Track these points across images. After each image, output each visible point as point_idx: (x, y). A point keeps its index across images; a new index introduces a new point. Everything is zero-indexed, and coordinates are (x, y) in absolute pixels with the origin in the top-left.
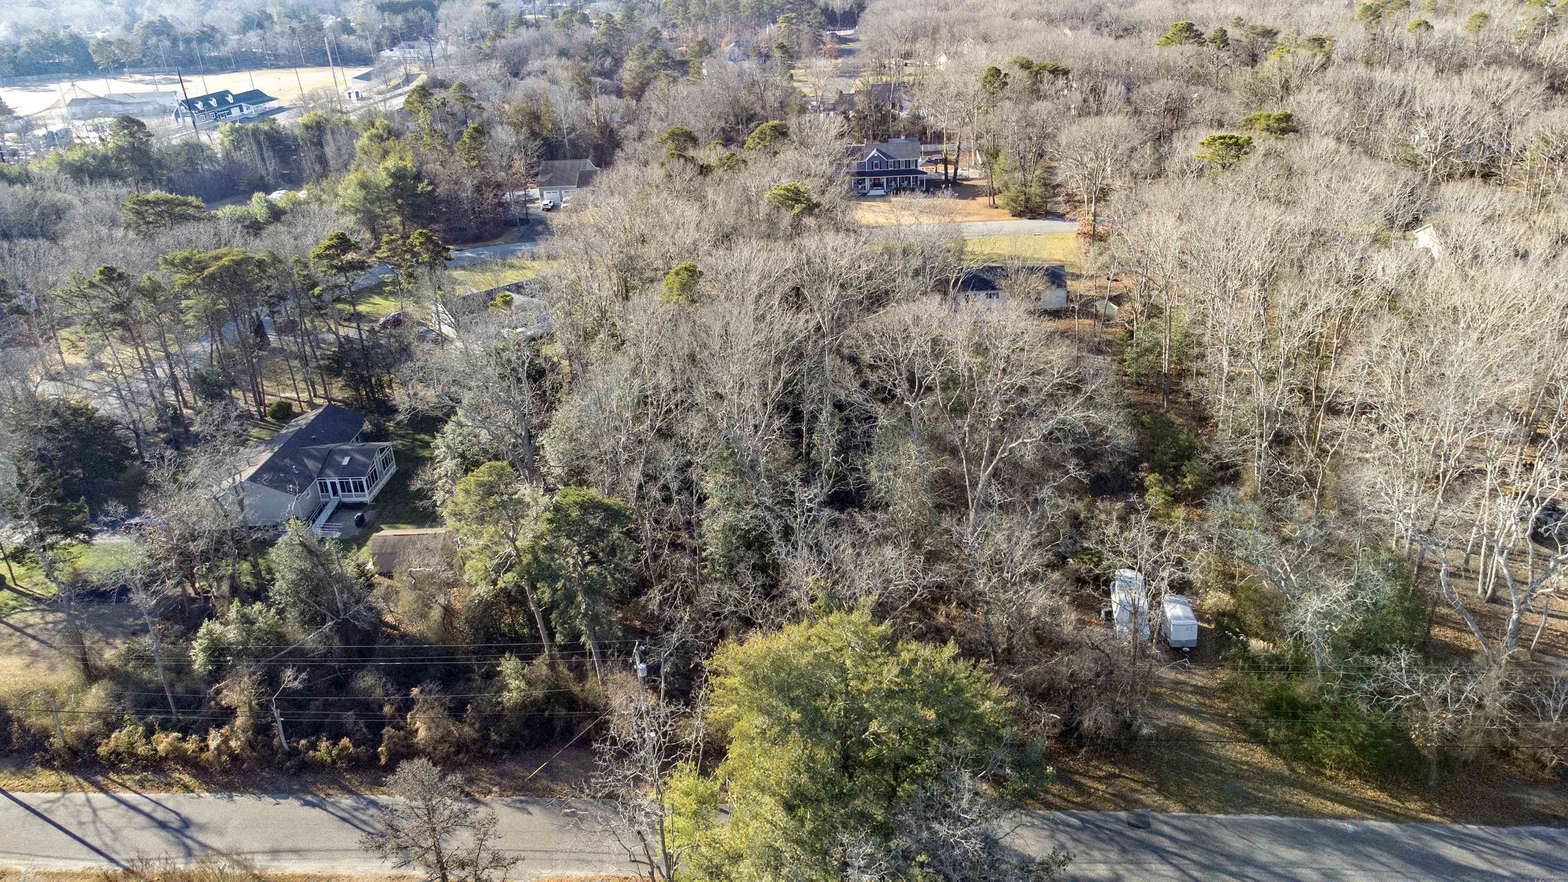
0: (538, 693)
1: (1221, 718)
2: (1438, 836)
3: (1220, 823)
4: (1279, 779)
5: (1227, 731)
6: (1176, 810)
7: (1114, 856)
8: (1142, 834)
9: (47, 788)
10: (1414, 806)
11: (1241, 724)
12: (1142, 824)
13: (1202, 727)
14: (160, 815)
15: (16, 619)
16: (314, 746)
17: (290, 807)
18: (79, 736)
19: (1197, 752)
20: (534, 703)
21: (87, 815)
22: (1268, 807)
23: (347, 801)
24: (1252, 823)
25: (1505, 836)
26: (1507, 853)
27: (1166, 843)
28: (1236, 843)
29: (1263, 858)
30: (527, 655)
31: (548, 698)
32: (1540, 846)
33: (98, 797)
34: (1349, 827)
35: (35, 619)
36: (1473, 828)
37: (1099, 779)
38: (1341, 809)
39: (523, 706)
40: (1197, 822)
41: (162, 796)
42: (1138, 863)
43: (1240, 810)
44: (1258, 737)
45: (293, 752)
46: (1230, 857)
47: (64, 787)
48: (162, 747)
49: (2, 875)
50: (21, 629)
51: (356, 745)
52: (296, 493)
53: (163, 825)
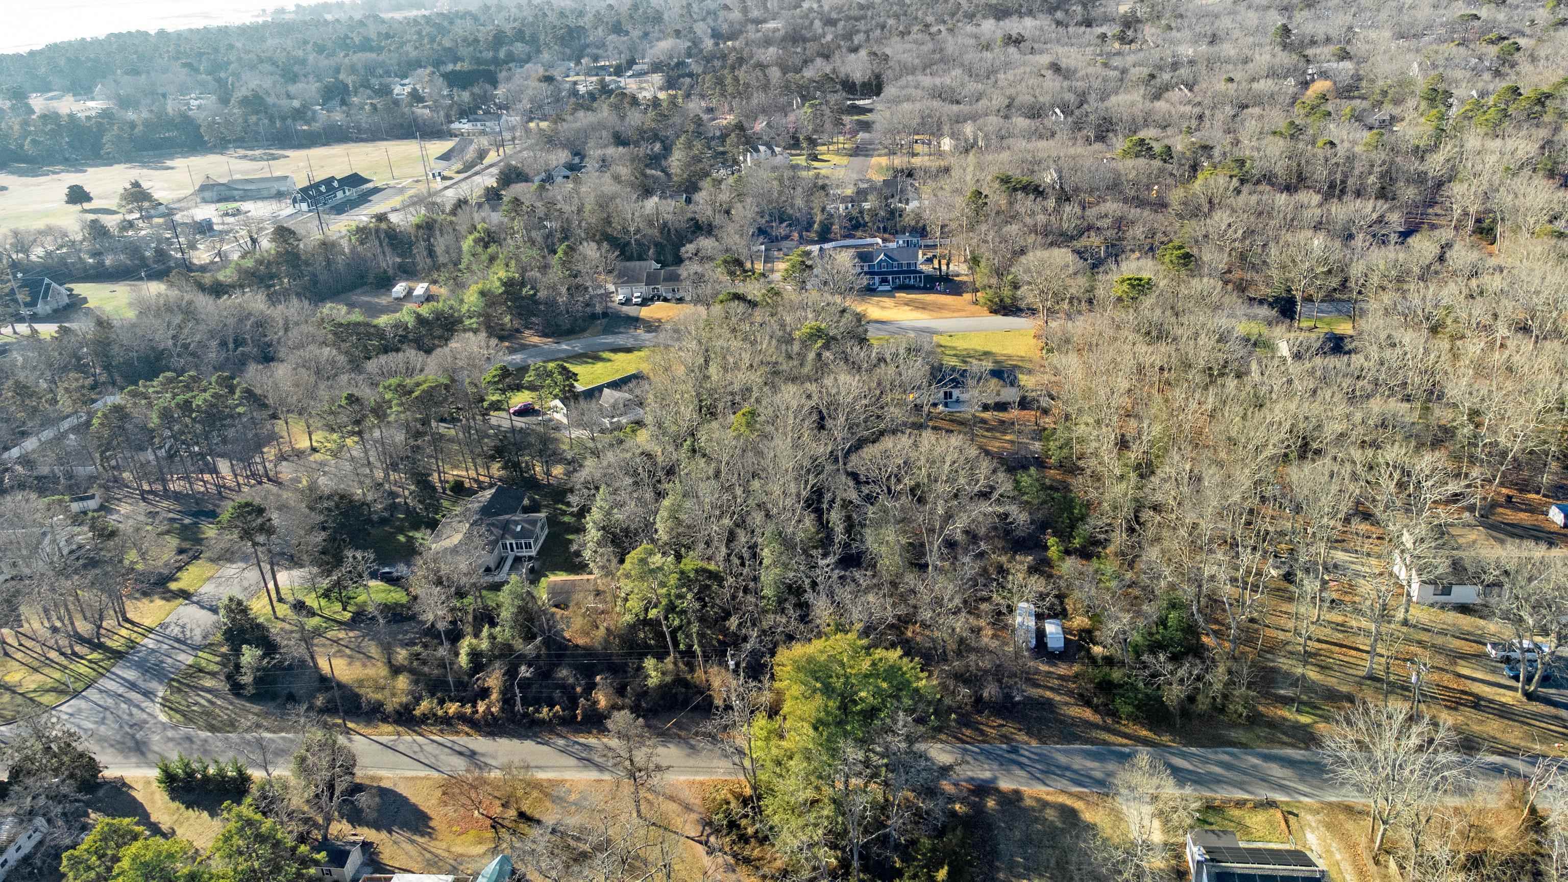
0: (668, 679)
1: (1070, 693)
2: (1173, 754)
3: (1058, 750)
4: (1096, 726)
5: (1072, 701)
6: (1034, 743)
7: (995, 767)
8: (1014, 756)
9: (389, 734)
10: (1166, 739)
11: (1081, 696)
12: (1015, 750)
13: (1058, 698)
14: (457, 748)
15: (329, 634)
16: (537, 711)
17: (529, 745)
18: (401, 704)
19: (1053, 712)
20: (666, 685)
21: (417, 749)
22: (1087, 741)
23: (561, 742)
24: (1076, 750)
25: (1209, 753)
26: (1206, 761)
27: (1025, 761)
28: (1063, 759)
29: (1076, 767)
30: (660, 657)
31: (674, 681)
32: (1226, 758)
33: (419, 739)
34: (1127, 750)
35: (342, 635)
36: (1193, 750)
37: (993, 727)
38: (1125, 741)
39: (662, 687)
40: (1045, 749)
41: (455, 738)
42: (1008, 771)
43: (1069, 743)
44: (1088, 703)
45: (525, 715)
46: (1058, 767)
47: (398, 733)
48: (451, 712)
49: (381, 779)
50: (336, 641)
51: (563, 710)
52: (490, 552)
53: (460, 753)
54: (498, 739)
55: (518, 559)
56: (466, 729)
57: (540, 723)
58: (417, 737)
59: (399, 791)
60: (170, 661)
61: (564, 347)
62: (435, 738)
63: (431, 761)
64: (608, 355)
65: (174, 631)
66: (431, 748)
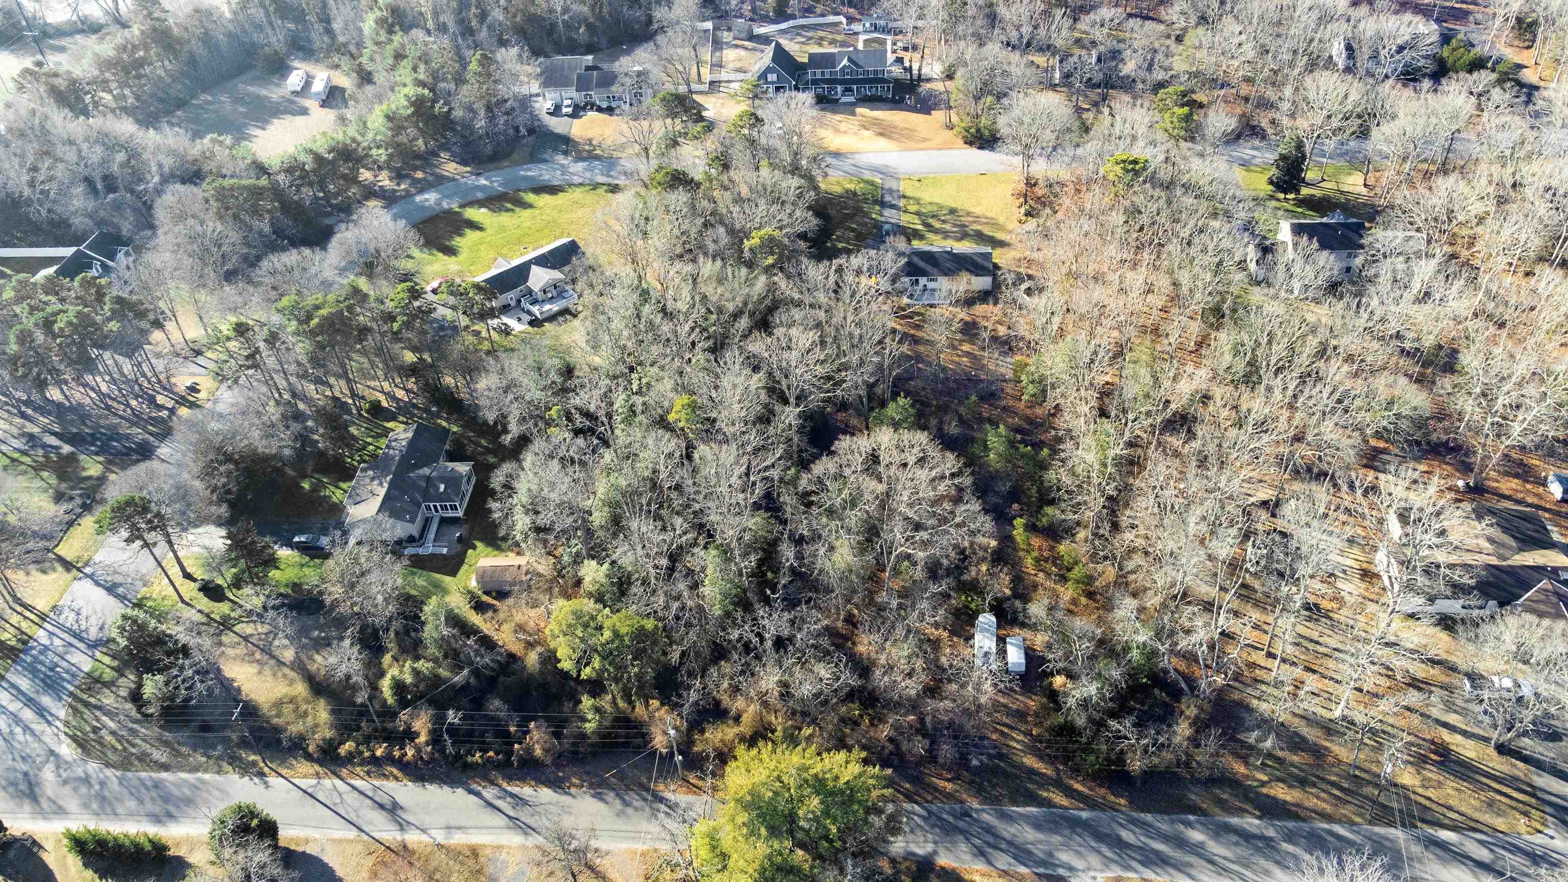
0: (607, 720)
4: (1049, 782)
7: (938, 837)
8: (960, 823)
9: (309, 776)
14: (379, 797)
15: (240, 628)
16: (470, 753)
18: (324, 740)
20: (605, 728)
21: (338, 798)
22: (1037, 802)
23: (494, 792)
31: (613, 723)
35: (252, 629)
41: (382, 783)
42: (952, 843)
45: (457, 757)
47: (317, 775)
48: (379, 753)
49: (307, 841)
50: (246, 639)
51: (497, 754)
52: (412, 521)
53: (382, 806)
54: (428, 786)
55: (444, 521)
56: (395, 771)
57: (473, 766)
58: (338, 782)
59: (326, 859)
60: (64, 664)
61: (483, 181)
62: (358, 783)
63: (352, 816)
64: (530, 197)
65: (68, 619)
66: (352, 798)
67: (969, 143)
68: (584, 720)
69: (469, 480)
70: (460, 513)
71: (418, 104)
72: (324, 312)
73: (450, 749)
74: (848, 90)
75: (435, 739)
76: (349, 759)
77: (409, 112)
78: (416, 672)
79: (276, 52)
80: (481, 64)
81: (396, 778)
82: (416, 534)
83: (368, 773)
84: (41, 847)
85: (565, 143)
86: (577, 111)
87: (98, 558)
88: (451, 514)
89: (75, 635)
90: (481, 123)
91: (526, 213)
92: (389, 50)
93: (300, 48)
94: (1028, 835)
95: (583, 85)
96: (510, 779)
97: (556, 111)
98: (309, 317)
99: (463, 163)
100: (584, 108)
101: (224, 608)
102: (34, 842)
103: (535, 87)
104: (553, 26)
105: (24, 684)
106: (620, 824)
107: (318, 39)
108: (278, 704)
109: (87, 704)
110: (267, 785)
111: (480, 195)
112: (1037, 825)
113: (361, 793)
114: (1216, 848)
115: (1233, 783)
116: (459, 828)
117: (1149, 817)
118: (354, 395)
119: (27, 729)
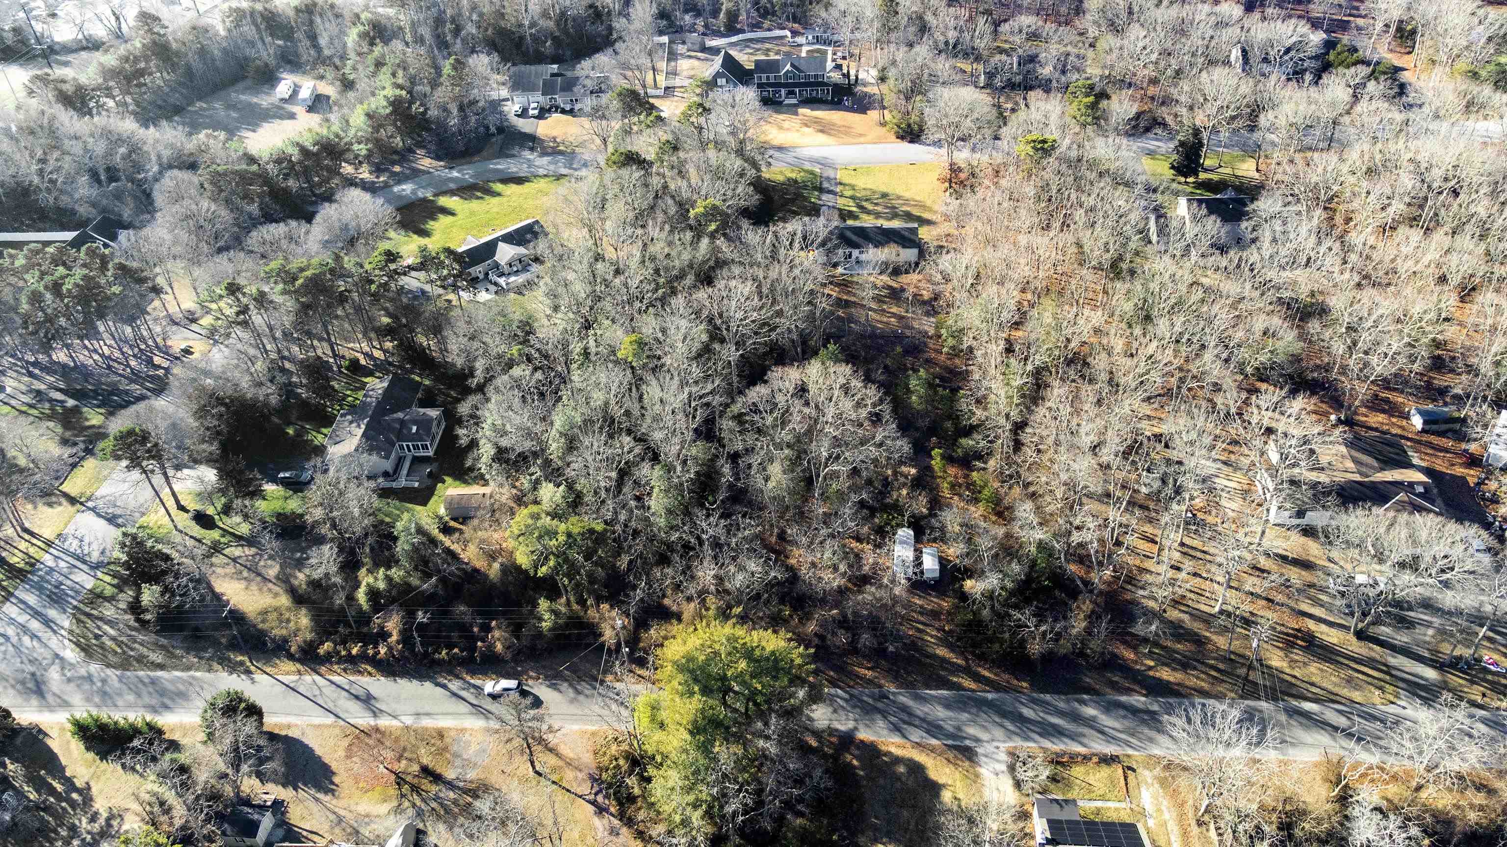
0: (561, 620)
4: (957, 669)
7: (858, 716)
9: (292, 673)
10: (1023, 684)
14: (355, 690)
15: (230, 552)
16: (437, 652)
18: (305, 642)
20: (560, 627)
21: (318, 691)
29: (935, 717)
30: (553, 599)
31: (567, 623)
35: (240, 552)
39: (555, 629)
41: (357, 678)
42: (872, 721)
45: (426, 654)
47: (299, 672)
48: (354, 651)
49: (289, 726)
50: (234, 560)
51: (462, 651)
52: (387, 457)
53: (357, 697)
54: (398, 680)
55: (416, 460)
56: (369, 668)
57: (440, 663)
58: (317, 678)
59: (306, 741)
60: (69, 583)
61: (455, 174)
62: (336, 678)
63: (330, 706)
64: (498, 187)
65: (73, 545)
66: (329, 690)
67: (901, 137)
68: (540, 619)
69: (439, 425)
70: (431, 453)
71: (396, 104)
72: (308, 273)
73: (419, 648)
74: (791, 93)
75: (406, 638)
76: (327, 659)
77: (388, 111)
78: (388, 579)
79: (266, 65)
80: (455, 68)
81: (370, 674)
82: (391, 471)
83: (345, 670)
84: (46, 734)
85: (531, 141)
86: (543, 113)
87: (98, 494)
88: (422, 453)
89: (78, 558)
90: (453, 121)
91: (495, 200)
92: (370, 59)
93: (289, 62)
94: (940, 713)
95: (548, 89)
96: (473, 673)
97: (523, 113)
98: (295, 279)
99: (438, 158)
100: (549, 111)
101: (215, 534)
102: (40, 731)
103: (504, 93)
104: (522, 38)
105: (32, 599)
106: (573, 709)
107: (306, 52)
108: (265, 612)
109: (88, 615)
110: (253, 681)
111: (452, 186)
112: (948, 706)
113: (338, 686)
114: (1107, 721)
115: (1126, 669)
116: (428, 714)
117: (1048, 697)
118: (335, 356)
119: (34, 636)
